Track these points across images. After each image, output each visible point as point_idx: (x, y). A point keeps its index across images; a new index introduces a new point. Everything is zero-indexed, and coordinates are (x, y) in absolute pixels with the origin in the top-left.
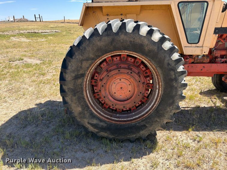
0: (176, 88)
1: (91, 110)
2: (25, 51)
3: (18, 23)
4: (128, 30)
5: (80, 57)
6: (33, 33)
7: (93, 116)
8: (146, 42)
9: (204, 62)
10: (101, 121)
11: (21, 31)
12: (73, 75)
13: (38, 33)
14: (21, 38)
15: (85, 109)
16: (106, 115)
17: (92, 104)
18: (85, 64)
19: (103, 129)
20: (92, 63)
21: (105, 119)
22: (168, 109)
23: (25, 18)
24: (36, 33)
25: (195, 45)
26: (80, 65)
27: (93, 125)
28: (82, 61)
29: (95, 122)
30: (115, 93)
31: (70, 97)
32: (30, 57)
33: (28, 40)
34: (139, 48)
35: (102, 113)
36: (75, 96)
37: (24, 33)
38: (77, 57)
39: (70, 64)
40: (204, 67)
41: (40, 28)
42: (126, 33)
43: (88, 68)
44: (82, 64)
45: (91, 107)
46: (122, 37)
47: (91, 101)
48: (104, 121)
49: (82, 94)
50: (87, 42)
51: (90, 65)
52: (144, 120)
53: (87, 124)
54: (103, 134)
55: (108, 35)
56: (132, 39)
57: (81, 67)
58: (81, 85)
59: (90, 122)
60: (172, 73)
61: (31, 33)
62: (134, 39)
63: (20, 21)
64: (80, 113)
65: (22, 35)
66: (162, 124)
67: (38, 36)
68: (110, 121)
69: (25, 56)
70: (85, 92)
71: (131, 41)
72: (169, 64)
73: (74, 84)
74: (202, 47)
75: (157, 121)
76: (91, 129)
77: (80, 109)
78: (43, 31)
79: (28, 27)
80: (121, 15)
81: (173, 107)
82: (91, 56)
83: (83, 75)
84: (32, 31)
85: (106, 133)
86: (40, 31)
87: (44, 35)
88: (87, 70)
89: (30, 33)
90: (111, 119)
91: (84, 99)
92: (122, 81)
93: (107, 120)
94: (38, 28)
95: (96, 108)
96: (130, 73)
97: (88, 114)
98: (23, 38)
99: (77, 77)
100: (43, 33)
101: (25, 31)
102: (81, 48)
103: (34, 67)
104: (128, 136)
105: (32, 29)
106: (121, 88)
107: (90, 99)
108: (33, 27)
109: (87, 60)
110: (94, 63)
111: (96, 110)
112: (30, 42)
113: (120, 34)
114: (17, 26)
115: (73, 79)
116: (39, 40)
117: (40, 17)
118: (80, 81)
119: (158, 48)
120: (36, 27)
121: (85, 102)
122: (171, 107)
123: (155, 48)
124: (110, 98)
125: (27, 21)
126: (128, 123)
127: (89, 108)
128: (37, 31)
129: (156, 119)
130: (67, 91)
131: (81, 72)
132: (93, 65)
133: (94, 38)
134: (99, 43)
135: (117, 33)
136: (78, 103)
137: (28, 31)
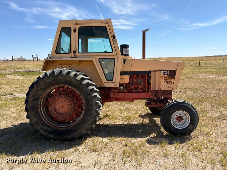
0: (92, 105)
1: (43, 121)
2: (16, 87)
3: (16, 62)
4: (64, 73)
5: (37, 88)
6: (28, 71)
7: (44, 124)
8: (73, 80)
9: (124, 92)
10: (49, 127)
11: (17, 70)
12: (33, 98)
13: (33, 71)
14: (16, 76)
15: (39, 120)
16: (53, 124)
17: (44, 116)
18: (39, 92)
19: (50, 132)
20: (44, 91)
21: (52, 126)
22: (89, 118)
23: (23, 58)
24: (31, 71)
25: (111, 82)
26: (36, 92)
27: (44, 130)
28: (37, 90)
29: (45, 128)
30: (58, 110)
31: (30, 112)
32: (19, 92)
33: (23, 78)
34: (69, 83)
35: (50, 123)
36: (33, 111)
37: (20, 71)
38: (35, 88)
39: (31, 92)
40: (124, 95)
41: (35, 66)
42: (62, 75)
43: (41, 94)
44: (38, 92)
45: (43, 119)
46: (60, 77)
47: (43, 115)
48: (51, 128)
49: (38, 109)
50: (41, 80)
51: (43, 93)
52: (76, 126)
53: (40, 129)
54: (50, 136)
55: (52, 76)
56: (65, 79)
57: (37, 94)
58: (37, 104)
59: (42, 128)
60: (89, 97)
61: (27, 71)
62: (67, 78)
63: (18, 61)
64: (36, 122)
65: (17, 73)
66: (87, 128)
67: (33, 75)
68: (55, 127)
69: (15, 91)
70: (39, 109)
71: (65, 80)
72: (86, 92)
73: (33, 104)
74: (115, 83)
75: (83, 126)
76: (43, 132)
77: (36, 119)
78: (38, 70)
79: (24, 66)
80: (69, 64)
81: (91, 117)
82: (43, 87)
83: (38, 99)
84: (28, 70)
85: (52, 135)
86: (35, 70)
87: (38, 73)
88: (41, 96)
89: (25, 71)
90: (56, 127)
91: (39, 113)
92: (62, 102)
93: (53, 127)
94: (34, 67)
95: (47, 120)
96: (66, 97)
97: (41, 123)
98: (18, 76)
99: (34, 100)
100: (38, 71)
101: (21, 70)
102: (38, 83)
103: (21, 100)
104: (66, 137)
105: (28, 68)
106: (62, 106)
107: (43, 114)
108: (29, 66)
109: (41, 89)
110: (45, 92)
111: (47, 121)
112: (23, 79)
113: (59, 76)
114: (14, 65)
115: (32, 101)
116: (32, 78)
117: (37, 57)
118: (36, 102)
119: (80, 83)
120: (32, 66)
121: (40, 115)
122: (90, 117)
123: (78, 83)
124: (55, 112)
125: (25, 60)
126: (66, 128)
127: (42, 119)
128: (32, 70)
129: (82, 125)
130: (29, 108)
131: (37, 97)
132: (44, 93)
133: (45, 78)
134: (48, 81)
135: (57, 75)
136: (35, 116)
137: (24, 70)
